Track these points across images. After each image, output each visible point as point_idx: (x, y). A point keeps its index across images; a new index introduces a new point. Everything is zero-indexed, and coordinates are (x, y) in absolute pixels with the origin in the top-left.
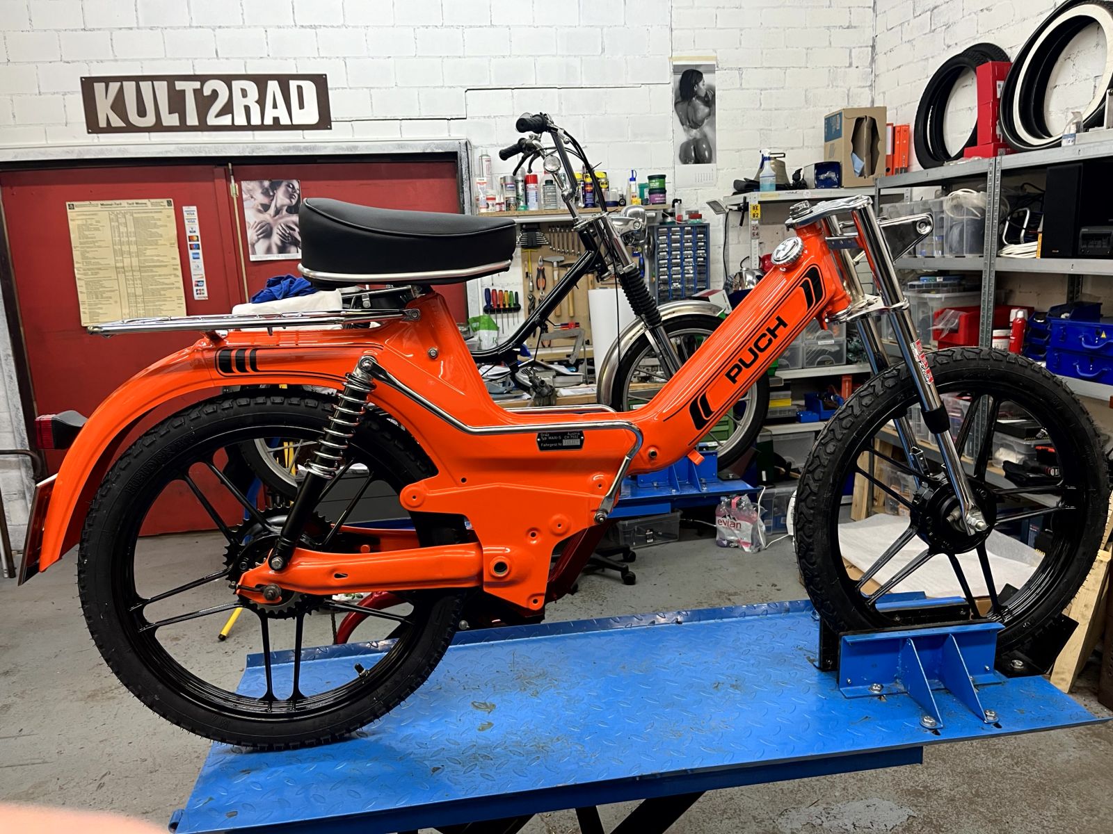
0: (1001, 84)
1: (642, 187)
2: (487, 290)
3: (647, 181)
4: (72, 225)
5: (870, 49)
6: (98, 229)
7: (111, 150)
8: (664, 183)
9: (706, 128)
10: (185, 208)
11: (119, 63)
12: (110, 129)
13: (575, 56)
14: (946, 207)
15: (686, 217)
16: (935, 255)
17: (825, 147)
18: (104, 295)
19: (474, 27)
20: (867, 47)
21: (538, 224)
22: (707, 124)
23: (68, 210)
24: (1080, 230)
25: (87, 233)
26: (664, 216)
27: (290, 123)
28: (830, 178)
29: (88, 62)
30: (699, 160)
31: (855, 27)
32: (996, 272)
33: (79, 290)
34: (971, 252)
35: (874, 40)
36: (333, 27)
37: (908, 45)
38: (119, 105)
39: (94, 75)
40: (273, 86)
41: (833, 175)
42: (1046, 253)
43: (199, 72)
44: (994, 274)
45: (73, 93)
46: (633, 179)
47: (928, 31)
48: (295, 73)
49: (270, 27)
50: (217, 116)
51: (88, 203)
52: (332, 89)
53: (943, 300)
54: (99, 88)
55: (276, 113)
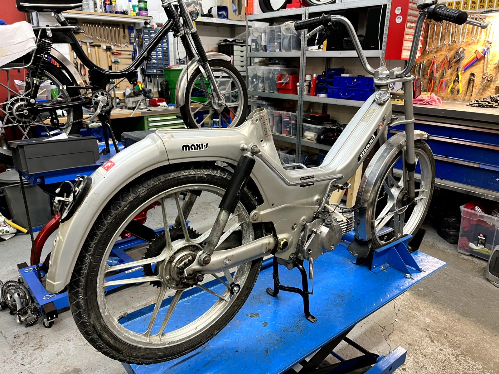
1: (134, 7)
3: (137, 4)
8: (147, 5)
14: (282, 29)
16: (276, 51)
24: (343, 39)
28: (223, 14)
32: (307, 57)
34: (294, 49)
41: (224, 13)
42: (329, 49)
44: (305, 58)
46: (130, 1)
53: (279, 70)
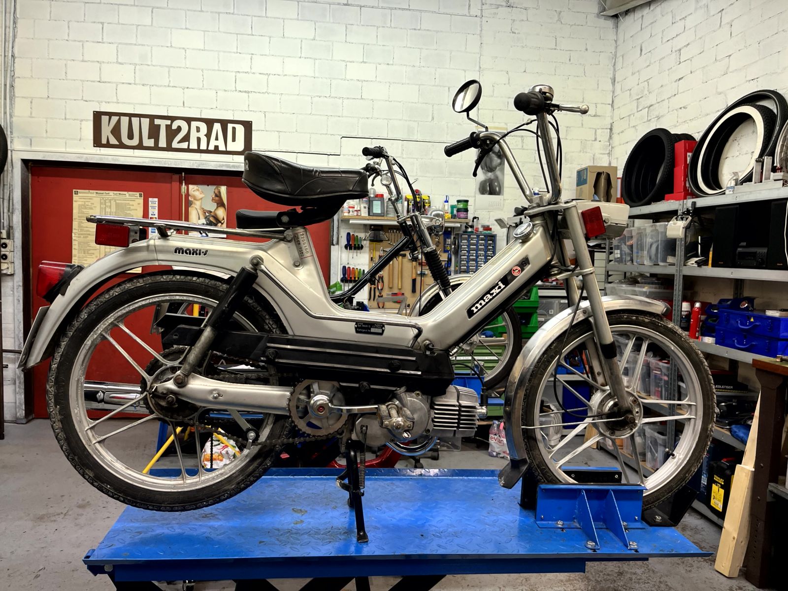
0: (689, 154)
1: (452, 207)
2: (344, 267)
3: (456, 203)
4: (75, 205)
5: (609, 130)
6: (91, 209)
7: (108, 158)
8: (467, 205)
9: (498, 173)
10: (150, 199)
11: (119, 104)
12: (108, 145)
13: (414, 121)
15: (481, 229)
17: (577, 190)
18: (90, 252)
19: (350, 98)
20: (607, 129)
21: (381, 226)
22: (499, 170)
23: (74, 195)
24: (737, 249)
25: (85, 210)
26: (466, 227)
27: (225, 150)
29: (99, 102)
30: (492, 192)
31: (599, 116)
32: (684, 276)
33: (74, 247)
35: (612, 125)
36: (259, 93)
37: (633, 129)
38: (116, 131)
39: (102, 110)
40: (217, 127)
43: (171, 114)
44: (682, 277)
45: (87, 120)
46: (447, 201)
47: (646, 120)
48: (231, 118)
49: (219, 90)
50: (178, 143)
51: (88, 191)
52: (254, 130)
54: (105, 119)
55: (217, 143)
